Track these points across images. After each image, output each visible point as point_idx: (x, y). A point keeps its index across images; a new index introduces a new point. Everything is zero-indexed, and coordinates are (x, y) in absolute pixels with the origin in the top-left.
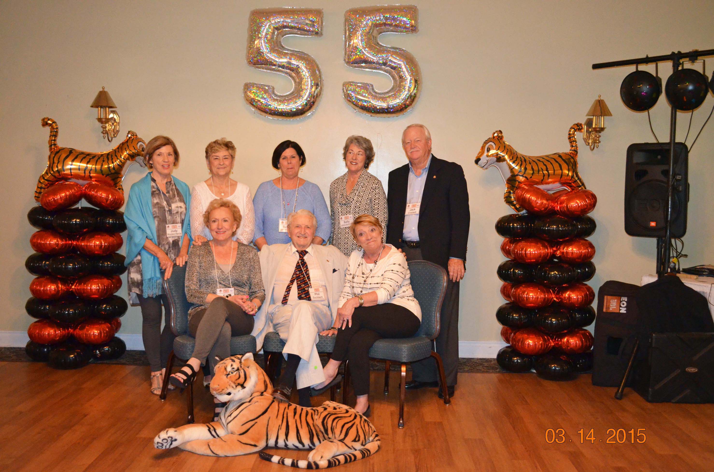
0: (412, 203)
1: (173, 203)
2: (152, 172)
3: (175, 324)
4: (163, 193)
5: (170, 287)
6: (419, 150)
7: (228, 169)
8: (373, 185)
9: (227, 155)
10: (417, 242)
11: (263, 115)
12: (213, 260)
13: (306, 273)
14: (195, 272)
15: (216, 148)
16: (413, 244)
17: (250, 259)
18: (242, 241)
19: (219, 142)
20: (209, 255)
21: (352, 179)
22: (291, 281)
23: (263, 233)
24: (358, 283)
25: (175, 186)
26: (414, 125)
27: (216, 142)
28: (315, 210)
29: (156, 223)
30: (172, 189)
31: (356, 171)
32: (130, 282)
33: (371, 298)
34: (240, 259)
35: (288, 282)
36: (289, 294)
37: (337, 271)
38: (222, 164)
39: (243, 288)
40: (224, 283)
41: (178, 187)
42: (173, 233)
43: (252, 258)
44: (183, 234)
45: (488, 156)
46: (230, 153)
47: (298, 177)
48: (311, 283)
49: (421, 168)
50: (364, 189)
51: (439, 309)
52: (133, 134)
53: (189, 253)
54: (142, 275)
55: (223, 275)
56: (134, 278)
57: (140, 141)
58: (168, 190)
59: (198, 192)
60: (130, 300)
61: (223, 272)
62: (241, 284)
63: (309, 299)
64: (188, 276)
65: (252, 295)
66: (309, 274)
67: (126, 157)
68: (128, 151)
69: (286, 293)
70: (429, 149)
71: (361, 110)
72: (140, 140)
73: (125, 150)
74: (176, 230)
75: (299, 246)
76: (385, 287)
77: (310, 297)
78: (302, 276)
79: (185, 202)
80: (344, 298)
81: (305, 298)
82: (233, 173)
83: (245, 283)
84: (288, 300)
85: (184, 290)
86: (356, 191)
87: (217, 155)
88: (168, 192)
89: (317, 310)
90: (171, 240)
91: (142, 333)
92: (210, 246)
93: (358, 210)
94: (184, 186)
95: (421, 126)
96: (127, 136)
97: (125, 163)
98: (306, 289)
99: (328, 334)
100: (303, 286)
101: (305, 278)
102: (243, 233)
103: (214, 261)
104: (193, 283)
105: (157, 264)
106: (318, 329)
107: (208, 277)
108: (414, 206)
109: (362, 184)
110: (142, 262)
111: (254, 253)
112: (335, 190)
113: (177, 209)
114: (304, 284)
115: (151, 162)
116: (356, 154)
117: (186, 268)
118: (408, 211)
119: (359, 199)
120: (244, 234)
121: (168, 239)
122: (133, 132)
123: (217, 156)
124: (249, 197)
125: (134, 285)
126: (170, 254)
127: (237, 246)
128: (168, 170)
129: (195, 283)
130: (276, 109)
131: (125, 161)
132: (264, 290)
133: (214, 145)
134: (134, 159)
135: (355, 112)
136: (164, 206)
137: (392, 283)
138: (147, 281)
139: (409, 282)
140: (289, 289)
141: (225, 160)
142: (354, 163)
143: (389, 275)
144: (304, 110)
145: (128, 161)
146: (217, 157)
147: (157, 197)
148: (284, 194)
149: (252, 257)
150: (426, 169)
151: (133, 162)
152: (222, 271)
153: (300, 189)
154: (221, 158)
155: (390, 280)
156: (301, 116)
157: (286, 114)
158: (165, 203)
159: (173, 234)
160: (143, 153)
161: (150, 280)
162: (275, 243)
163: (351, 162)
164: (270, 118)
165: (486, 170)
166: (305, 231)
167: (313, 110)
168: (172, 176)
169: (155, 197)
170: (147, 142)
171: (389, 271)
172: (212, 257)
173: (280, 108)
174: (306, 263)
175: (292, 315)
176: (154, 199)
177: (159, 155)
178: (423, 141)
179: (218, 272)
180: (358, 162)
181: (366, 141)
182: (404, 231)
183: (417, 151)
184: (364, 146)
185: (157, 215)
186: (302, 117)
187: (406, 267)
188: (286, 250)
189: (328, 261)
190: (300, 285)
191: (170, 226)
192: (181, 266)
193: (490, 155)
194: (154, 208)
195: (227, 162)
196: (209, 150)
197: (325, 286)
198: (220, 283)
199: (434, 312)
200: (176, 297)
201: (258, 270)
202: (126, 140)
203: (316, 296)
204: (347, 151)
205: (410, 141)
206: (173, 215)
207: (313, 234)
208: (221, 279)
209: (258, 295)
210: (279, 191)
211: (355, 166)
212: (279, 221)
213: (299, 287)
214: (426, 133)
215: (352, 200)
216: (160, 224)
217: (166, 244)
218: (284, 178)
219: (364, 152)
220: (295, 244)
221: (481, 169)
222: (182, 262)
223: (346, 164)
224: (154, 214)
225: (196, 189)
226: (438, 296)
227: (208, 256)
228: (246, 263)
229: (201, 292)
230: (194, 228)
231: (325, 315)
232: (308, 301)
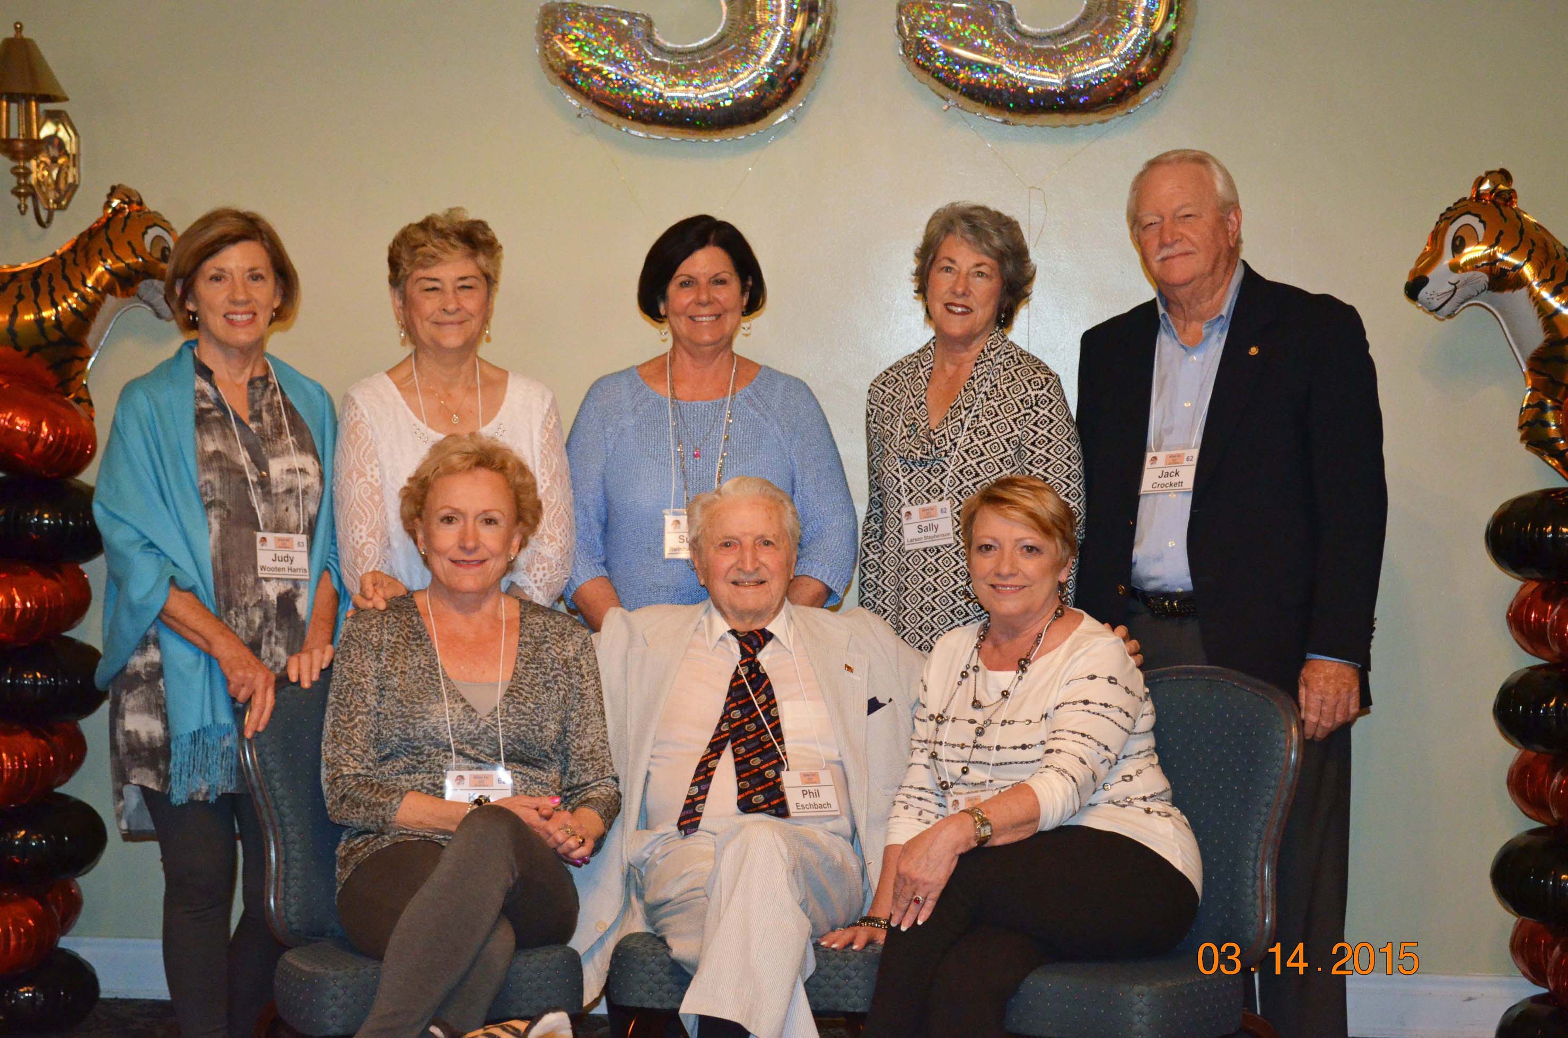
0: (1168, 449)
1: (274, 455)
2: (196, 342)
3: (280, 902)
4: (237, 419)
5: (263, 763)
6: (1192, 249)
7: (474, 324)
8: (1030, 392)
9: (472, 277)
10: (1183, 598)
11: (611, 125)
12: (433, 666)
13: (766, 713)
14: (359, 713)
15: (430, 249)
16: (1171, 603)
17: (566, 661)
18: (527, 592)
19: (439, 225)
20: (417, 645)
21: (950, 368)
22: (711, 745)
23: (605, 564)
24: (954, 746)
25: (283, 394)
26: (1172, 157)
27: (426, 225)
28: (798, 478)
29: (216, 526)
30: (270, 406)
31: (967, 339)
32: (123, 749)
33: (1016, 810)
34: (533, 660)
35: (701, 748)
36: (706, 792)
37: (883, 705)
38: (451, 307)
39: (540, 768)
40: (472, 753)
41: (290, 396)
42: (278, 564)
43: (576, 659)
44: (316, 570)
45: (1455, 268)
46: (479, 268)
47: (733, 354)
48: (788, 751)
49: (1201, 318)
50: (996, 404)
51: (1269, 851)
52: (130, 198)
53: (340, 636)
54: (165, 719)
55: (471, 721)
56: (136, 732)
57: (155, 225)
58: (257, 407)
59: (365, 412)
60: (119, 816)
61: (473, 710)
62: (535, 754)
63: (780, 810)
64: (333, 725)
65: (571, 796)
66: (777, 718)
67: (104, 282)
68: (109, 261)
69: (696, 789)
70: (1232, 245)
71: (964, 100)
72: (156, 220)
73: (97, 257)
74: (291, 554)
75: (741, 614)
76: (1064, 765)
77: (784, 804)
78: (753, 726)
79: (320, 452)
80: (906, 808)
81: (764, 806)
82: (488, 339)
83: (549, 750)
84: (700, 814)
85: (318, 776)
86: (964, 413)
87: (435, 276)
88: (257, 417)
89: (808, 852)
90: (272, 591)
91: (161, 934)
92: (418, 614)
93: (970, 484)
94: (315, 393)
95: (1201, 159)
96: (108, 204)
97: (100, 304)
98: (770, 774)
99: (851, 944)
100: (756, 761)
101: (767, 732)
102: (533, 564)
103: (436, 669)
104: (351, 752)
105: (219, 684)
106: (814, 926)
107: (414, 728)
108: (1174, 460)
109: (987, 387)
110: (167, 672)
111: (580, 641)
112: (886, 409)
113: (290, 477)
114: (758, 755)
115: (191, 307)
116: (968, 274)
117: (327, 693)
118: (1150, 478)
119: (976, 442)
120: (537, 565)
121: (261, 588)
122: (130, 190)
123: (435, 280)
124: (551, 427)
125: (140, 758)
126: (268, 643)
127: (517, 614)
128: (251, 329)
129: (357, 751)
130: (661, 101)
131: (98, 297)
132: (616, 779)
133: (420, 236)
134: (131, 290)
135: (945, 107)
136: (243, 466)
137: (1089, 751)
138: (186, 740)
139: (1149, 742)
140: (705, 773)
141: (463, 294)
142: (960, 309)
143: (1074, 718)
144: (765, 104)
145: (110, 298)
146: (437, 284)
147: (217, 433)
148: (682, 417)
149: (572, 654)
150: (1223, 322)
151: (127, 299)
152: (468, 706)
153: (739, 398)
154: (449, 288)
155: (1079, 737)
156: (750, 127)
157: (698, 119)
158: (243, 458)
159: (279, 569)
160: (163, 265)
161: (195, 737)
162: (650, 603)
163: (946, 305)
164: (638, 132)
165: (1448, 322)
166: (755, 559)
167: (797, 102)
168: (272, 358)
169: (209, 431)
170: (180, 230)
171: (1074, 703)
172: (430, 654)
173: (673, 98)
174: (765, 676)
175: (716, 870)
176: (207, 438)
177: (216, 278)
178: (1208, 217)
179: (454, 710)
180: (974, 305)
181: (1004, 225)
182: (1138, 553)
183: (1187, 254)
184: (997, 242)
185: (219, 496)
186: (754, 130)
187: (1141, 689)
188: (692, 627)
189: (849, 668)
190: (747, 761)
191: (271, 537)
192: (306, 685)
193: (1465, 264)
194: (204, 471)
195: (471, 302)
196: (405, 255)
197: (841, 763)
198: (460, 753)
199: (1251, 864)
200: (286, 803)
201: (593, 703)
202: (104, 220)
203: (808, 800)
204: (931, 263)
205: (1158, 219)
206: (274, 499)
207: (788, 565)
208: (462, 736)
209: (594, 794)
210: (660, 405)
211: (959, 317)
212: (663, 520)
213: (741, 766)
214: (1220, 186)
215: (947, 448)
216: (228, 533)
217: (255, 605)
218: (684, 359)
219: (997, 267)
220: (726, 608)
221: (1431, 317)
222: (311, 674)
223: (927, 311)
224: (206, 494)
225: (358, 402)
226: (1268, 798)
227: (412, 651)
228: (555, 677)
229: (381, 786)
230: (354, 548)
231: (839, 872)
232: (774, 820)
